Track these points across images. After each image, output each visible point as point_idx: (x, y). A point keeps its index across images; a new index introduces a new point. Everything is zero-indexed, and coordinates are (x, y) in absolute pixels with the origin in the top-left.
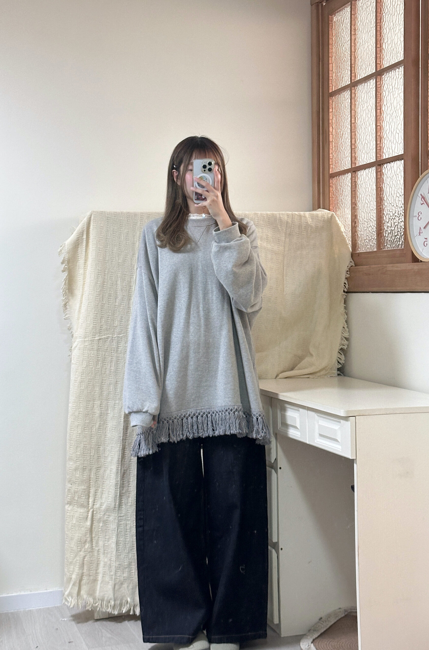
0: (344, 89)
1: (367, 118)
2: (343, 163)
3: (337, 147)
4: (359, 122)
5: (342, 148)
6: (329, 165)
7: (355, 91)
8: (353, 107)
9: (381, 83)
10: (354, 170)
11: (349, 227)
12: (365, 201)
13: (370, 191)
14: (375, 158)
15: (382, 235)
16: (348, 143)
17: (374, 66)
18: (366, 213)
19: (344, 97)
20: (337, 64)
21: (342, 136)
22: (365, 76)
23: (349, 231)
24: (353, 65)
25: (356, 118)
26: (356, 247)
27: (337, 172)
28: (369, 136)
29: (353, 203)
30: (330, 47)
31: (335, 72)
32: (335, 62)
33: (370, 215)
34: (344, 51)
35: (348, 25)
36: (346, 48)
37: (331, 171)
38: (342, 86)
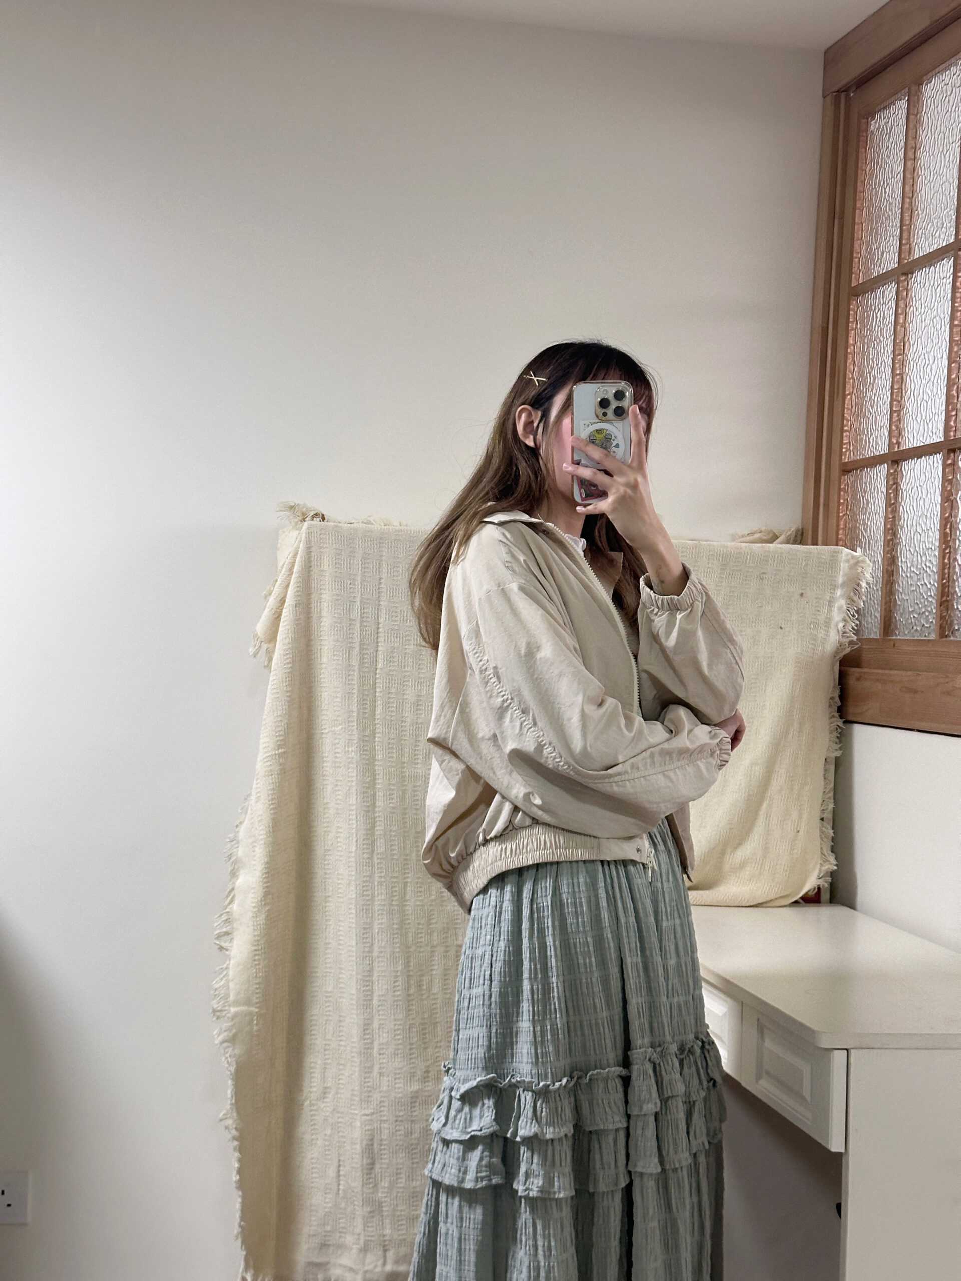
0: (884, 279)
1: (930, 345)
2: (871, 441)
3: (860, 405)
4: (911, 354)
5: (872, 408)
6: (842, 444)
7: (908, 285)
8: (900, 320)
10: (894, 459)
11: (877, 582)
12: (915, 528)
13: (927, 506)
14: (942, 435)
15: (950, 604)
16: (885, 397)
17: (954, 228)
18: (916, 554)
19: (883, 298)
20: (872, 224)
21: (875, 379)
22: (931, 251)
23: (877, 590)
24: (906, 227)
25: (907, 345)
26: (890, 626)
27: (857, 461)
28: (933, 385)
29: (889, 530)
30: (860, 188)
31: (868, 242)
32: (867, 221)
33: (924, 559)
34: (889, 195)
35: (901, 137)
36: (893, 188)
37: (845, 459)
38: (879, 272)
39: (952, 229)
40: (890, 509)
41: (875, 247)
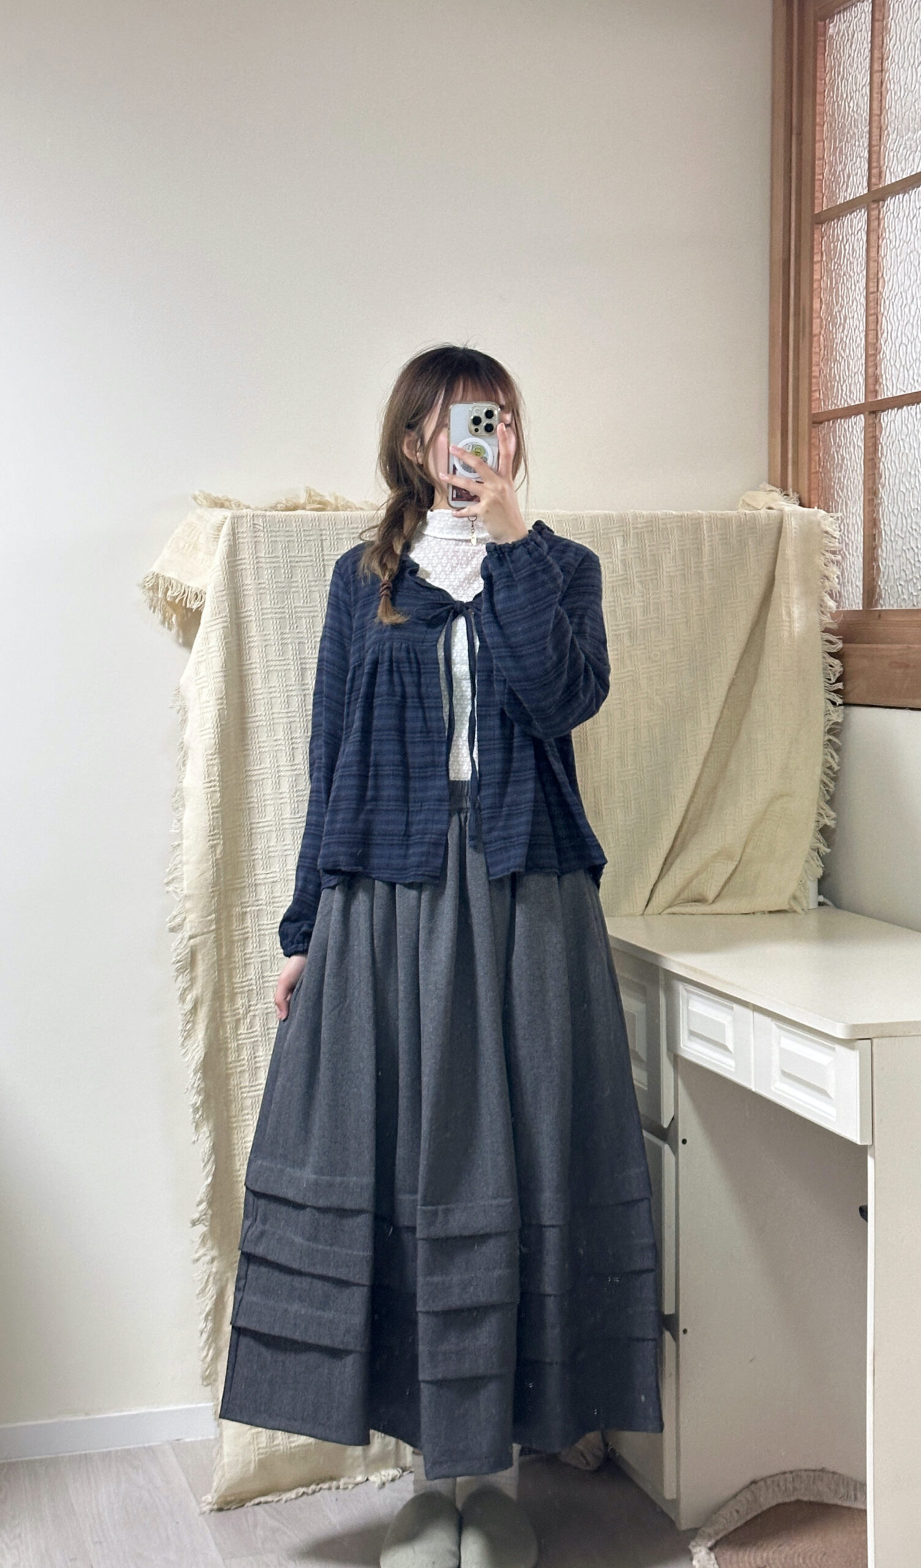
0: (851, 206)
1: (907, 283)
2: (844, 388)
3: (829, 347)
4: (886, 292)
5: (844, 351)
6: (811, 391)
7: (879, 212)
8: (873, 254)
10: (873, 409)
11: (857, 548)
12: (898, 486)
13: (910, 462)
16: (858, 339)
18: (900, 516)
19: (851, 227)
20: (836, 142)
21: (845, 321)
22: (904, 177)
23: (858, 556)
24: (876, 149)
25: (882, 281)
26: (874, 599)
27: (830, 412)
28: (913, 327)
29: (869, 489)
30: (818, 101)
31: (830, 163)
32: (830, 139)
33: (909, 521)
34: (854, 111)
35: (865, 45)
36: (859, 102)
37: (815, 409)
38: (845, 198)
40: (869, 466)
41: (839, 168)
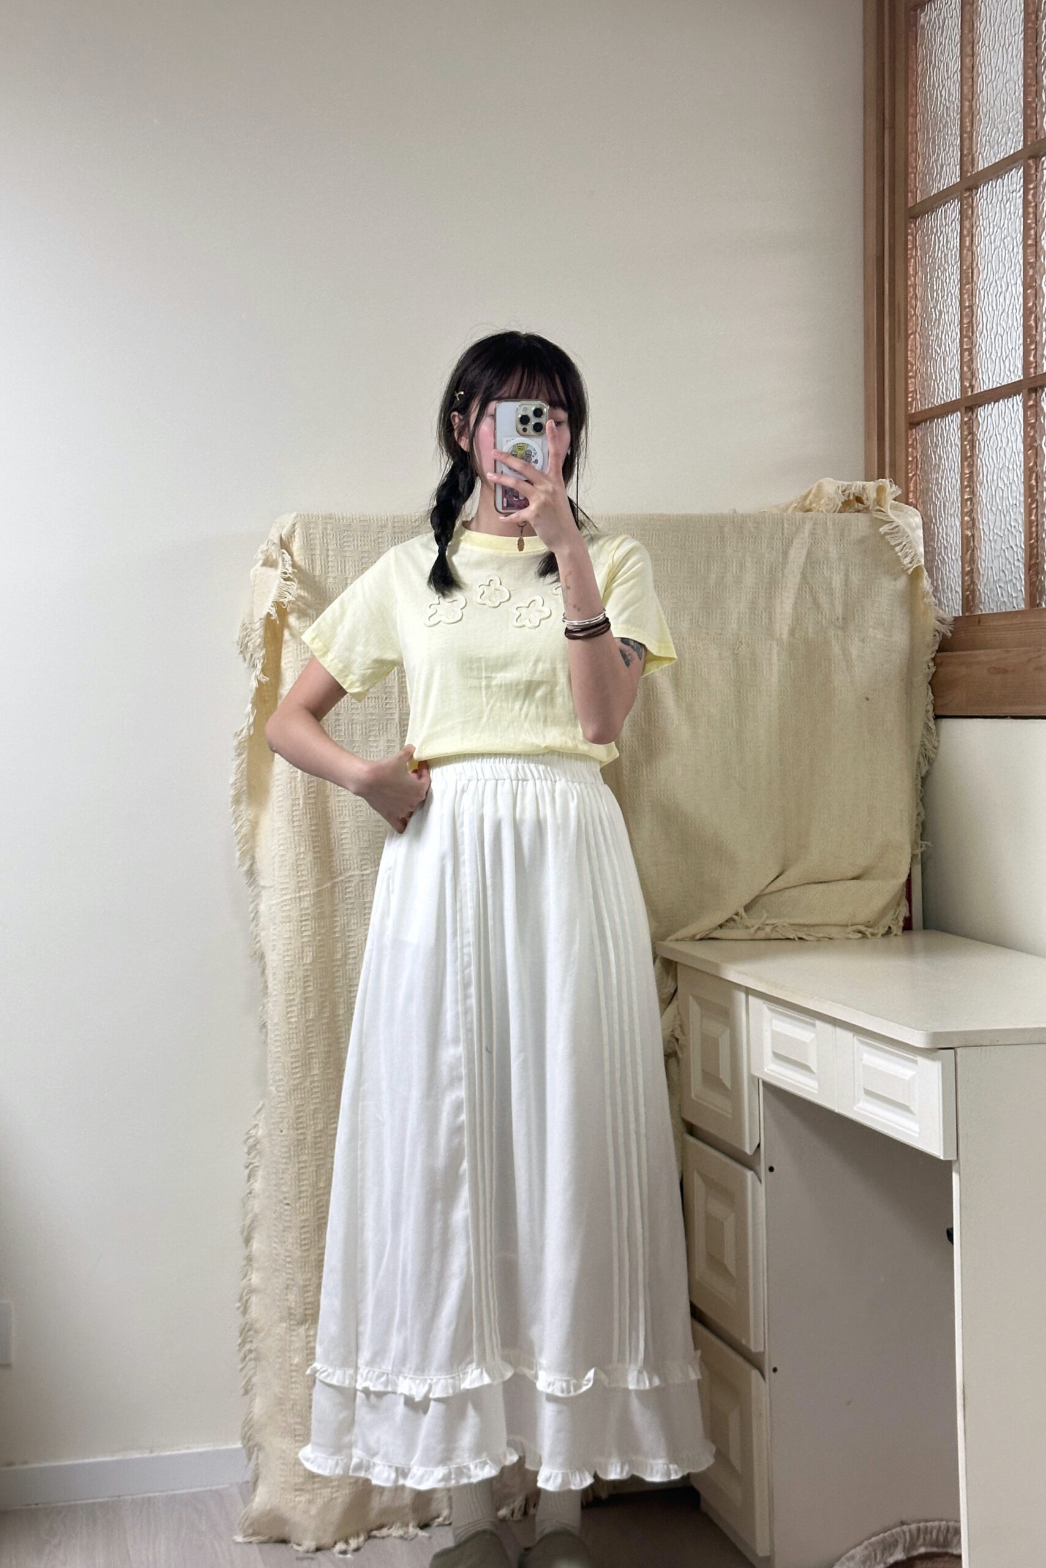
0: (944, 197)
1: (1002, 270)
2: (941, 387)
3: (926, 347)
4: (981, 281)
5: (939, 347)
7: (973, 202)
8: (966, 244)
9: (1039, 177)
10: (968, 405)
11: (956, 551)
12: (996, 482)
13: (1008, 456)
14: (1020, 373)
15: (1040, 570)
16: (954, 333)
17: (1021, 134)
19: (945, 218)
20: (928, 133)
21: (940, 314)
22: (997, 161)
24: (967, 135)
25: (975, 271)
27: (926, 410)
28: (1008, 317)
29: (966, 487)
30: (910, 91)
31: (923, 155)
32: (922, 130)
33: (1007, 517)
34: (945, 99)
35: (954, 33)
36: (949, 90)
37: (911, 409)
38: (939, 188)
39: (1019, 134)
40: (966, 463)
41: (933, 159)
